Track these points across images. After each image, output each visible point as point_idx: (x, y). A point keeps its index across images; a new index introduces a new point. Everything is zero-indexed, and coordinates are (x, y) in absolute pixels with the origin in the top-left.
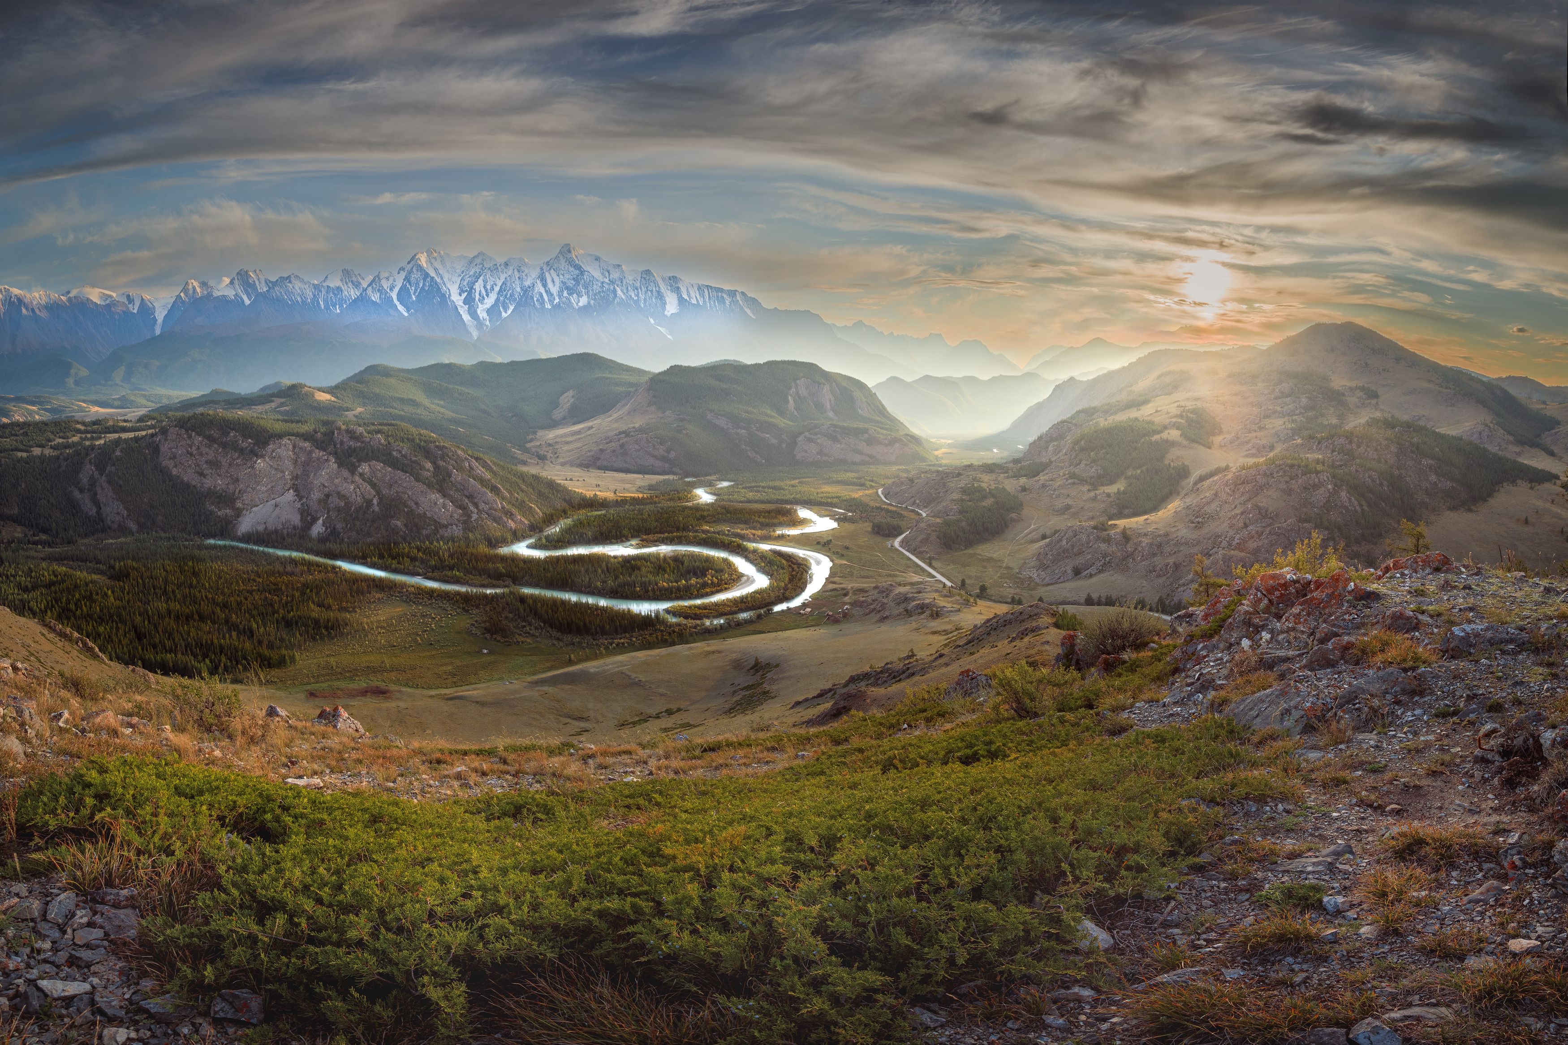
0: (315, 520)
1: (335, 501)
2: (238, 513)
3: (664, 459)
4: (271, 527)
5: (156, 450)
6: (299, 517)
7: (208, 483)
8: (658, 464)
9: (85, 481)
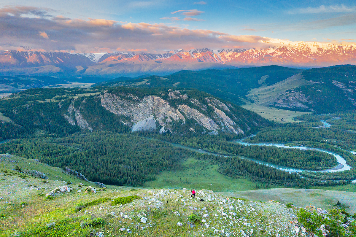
0: (161, 127)
1: (169, 120)
2: (132, 124)
3: (306, 104)
4: (145, 130)
5: (99, 101)
6: (155, 125)
7: (120, 113)
8: (303, 106)
9: (70, 112)
